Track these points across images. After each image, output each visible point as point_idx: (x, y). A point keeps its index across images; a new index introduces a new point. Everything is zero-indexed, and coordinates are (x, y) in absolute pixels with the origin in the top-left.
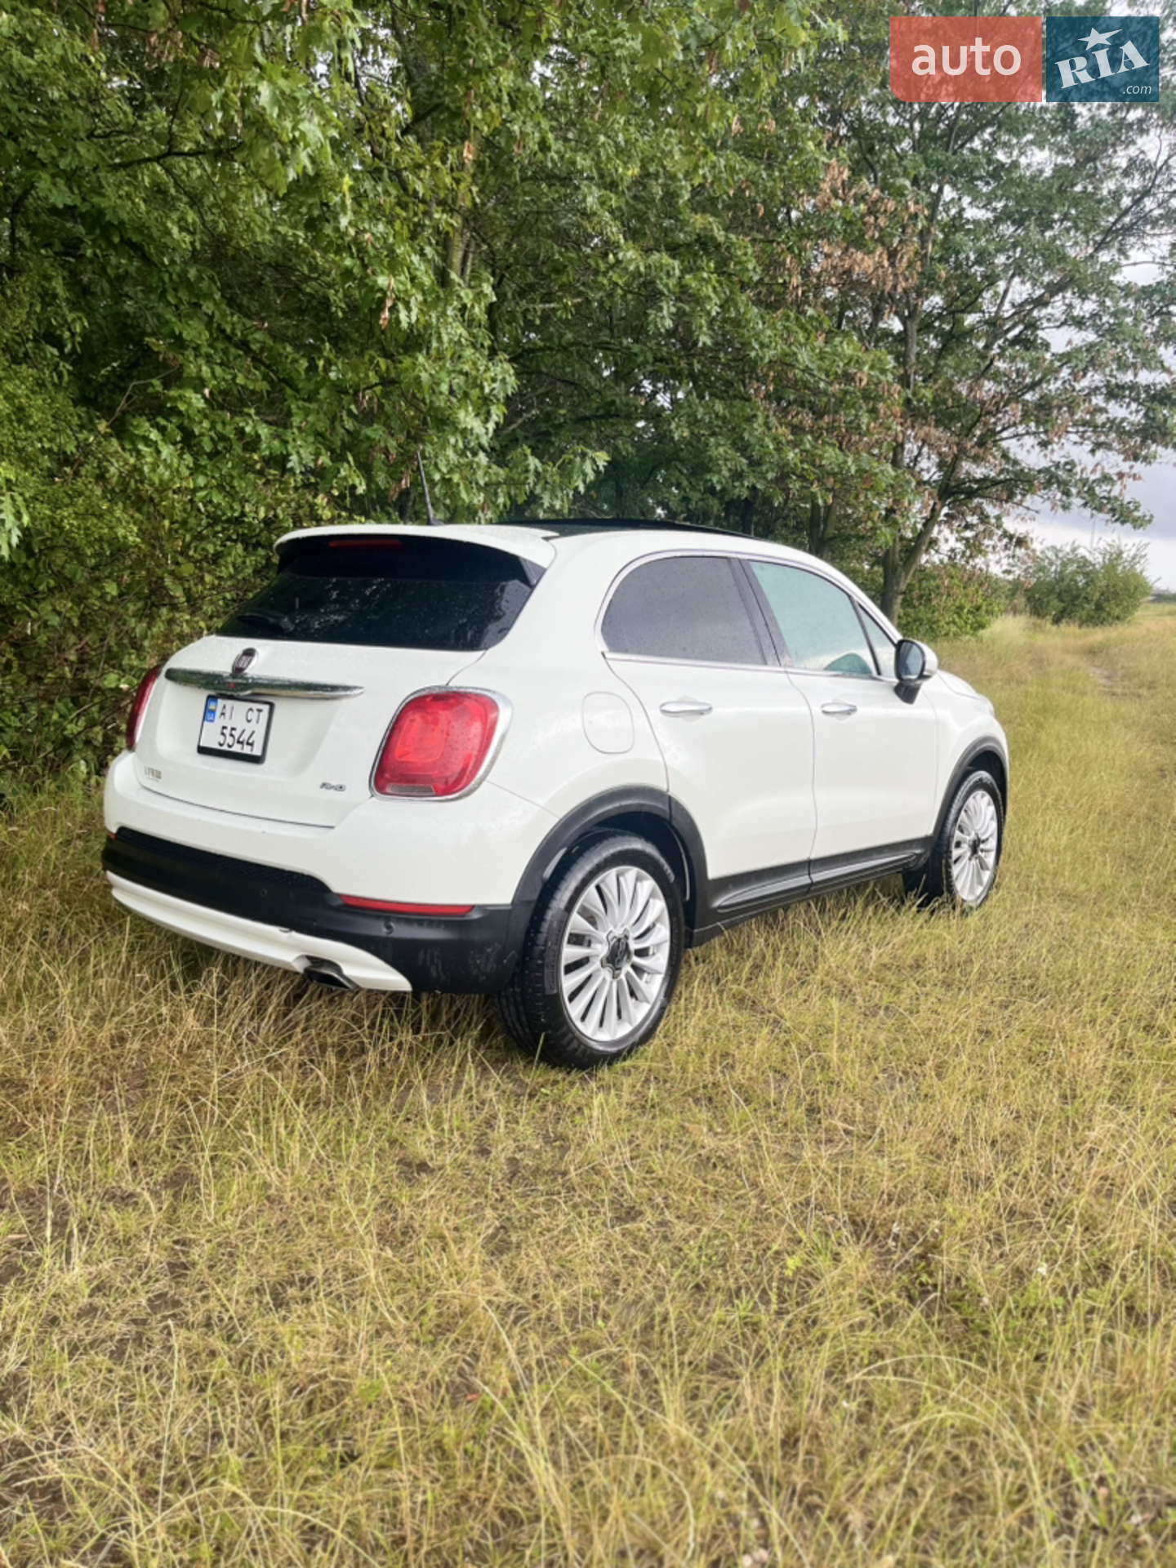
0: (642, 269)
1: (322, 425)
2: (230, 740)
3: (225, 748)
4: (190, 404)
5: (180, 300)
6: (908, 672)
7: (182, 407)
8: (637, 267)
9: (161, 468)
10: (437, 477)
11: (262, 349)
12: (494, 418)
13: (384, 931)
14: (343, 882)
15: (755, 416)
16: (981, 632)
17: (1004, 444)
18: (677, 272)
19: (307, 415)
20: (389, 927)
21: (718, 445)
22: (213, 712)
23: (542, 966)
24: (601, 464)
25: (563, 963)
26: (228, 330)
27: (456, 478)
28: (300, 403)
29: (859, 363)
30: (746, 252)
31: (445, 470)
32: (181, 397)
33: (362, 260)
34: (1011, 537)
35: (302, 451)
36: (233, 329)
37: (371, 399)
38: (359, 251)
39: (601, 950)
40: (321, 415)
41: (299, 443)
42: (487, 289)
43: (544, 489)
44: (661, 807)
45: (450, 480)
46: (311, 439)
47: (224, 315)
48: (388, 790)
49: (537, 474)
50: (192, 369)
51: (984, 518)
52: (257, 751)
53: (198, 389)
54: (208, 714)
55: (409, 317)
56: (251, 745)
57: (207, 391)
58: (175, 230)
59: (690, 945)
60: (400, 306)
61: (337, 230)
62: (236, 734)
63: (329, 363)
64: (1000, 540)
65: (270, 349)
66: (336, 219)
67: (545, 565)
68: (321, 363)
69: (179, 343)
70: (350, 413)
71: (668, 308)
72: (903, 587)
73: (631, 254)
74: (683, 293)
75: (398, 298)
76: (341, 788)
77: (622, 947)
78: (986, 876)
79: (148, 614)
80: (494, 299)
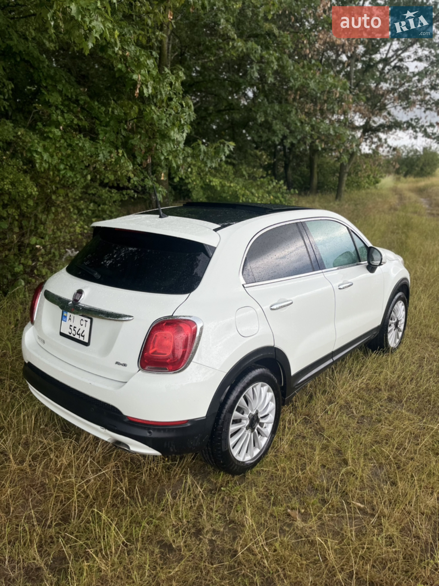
0: (245, 50)
1: (113, 138)
2: (73, 332)
3: (72, 335)
4: (54, 134)
5: (47, 83)
6: (373, 260)
7: (51, 136)
8: (242, 50)
9: (44, 164)
10: (162, 158)
11: (85, 103)
12: (186, 131)
13: (148, 434)
14: (128, 411)
15: (292, 111)
16: (377, 185)
17: (389, 109)
18: (259, 51)
19: (106, 133)
20: (150, 433)
21: (276, 124)
22: (66, 317)
23: (221, 440)
24: (232, 148)
25: (230, 434)
26: (70, 96)
27: (170, 158)
28: (102, 128)
29: (336, 87)
30: (287, 38)
31: (165, 154)
32: (51, 132)
33: (126, 65)
34: (391, 147)
35: (104, 152)
36: (72, 96)
37: (133, 124)
38: (124, 60)
39: (246, 423)
40: (112, 133)
41: (103, 148)
42: (181, 74)
43: (208, 158)
44: (271, 354)
45: (168, 159)
46: (108, 145)
47: (67, 90)
48: (146, 368)
49: (205, 152)
50: (54, 117)
51: (380, 140)
52: (86, 340)
53: (57, 127)
54: (63, 318)
55: (148, 91)
56: (83, 336)
57: (61, 128)
58: (47, 43)
59: (284, 405)
60: (144, 87)
61: (114, 52)
62: (77, 330)
63: (113, 108)
64: (386, 148)
65: (89, 103)
66: (113, 48)
67: (216, 246)
68: (110, 109)
69: (48, 104)
70: (125, 129)
71: (256, 67)
72: (347, 170)
73: (240, 44)
74: (261, 60)
75: (142, 84)
76: (125, 365)
77: (255, 419)
78: (400, 334)
79: (47, 210)
80: (185, 78)
